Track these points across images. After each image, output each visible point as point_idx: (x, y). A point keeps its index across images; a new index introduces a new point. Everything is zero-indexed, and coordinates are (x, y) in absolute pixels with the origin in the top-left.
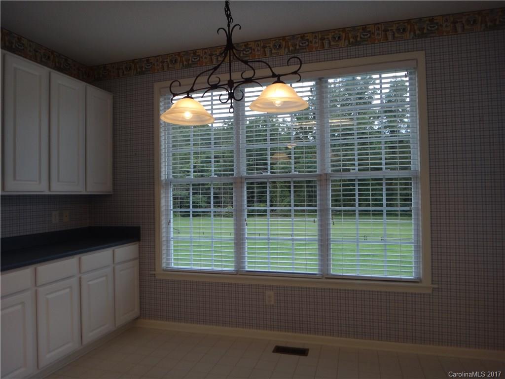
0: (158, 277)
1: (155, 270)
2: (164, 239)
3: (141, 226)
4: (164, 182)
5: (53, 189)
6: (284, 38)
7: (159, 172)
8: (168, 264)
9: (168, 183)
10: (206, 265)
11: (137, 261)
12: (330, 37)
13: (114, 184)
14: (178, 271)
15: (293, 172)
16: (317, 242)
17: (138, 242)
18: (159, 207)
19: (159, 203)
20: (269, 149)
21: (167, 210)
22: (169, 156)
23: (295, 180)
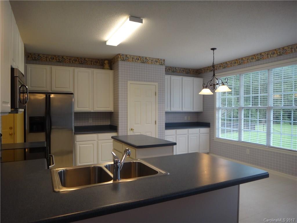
0: (215, 140)
1: (214, 137)
2: (217, 127)
3: (211, 123)
4: (218, 108)
5: (183, 110)
6: (254, 55)
7: (216, 105)
8: (218, 136)
9: (219, 108)
10: (229, 138)
11: (209, 134)
12: (271, 53)
13: (203, 108)
14: (222, 139)
15: (259, 106)
16: (266, 133)
17: (209, 128)
18: (215, 117)
19: (215, 115)
20: (251, 97)
21: (219, 118)
22: (219, 99)
23: (259, 108)
